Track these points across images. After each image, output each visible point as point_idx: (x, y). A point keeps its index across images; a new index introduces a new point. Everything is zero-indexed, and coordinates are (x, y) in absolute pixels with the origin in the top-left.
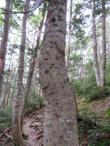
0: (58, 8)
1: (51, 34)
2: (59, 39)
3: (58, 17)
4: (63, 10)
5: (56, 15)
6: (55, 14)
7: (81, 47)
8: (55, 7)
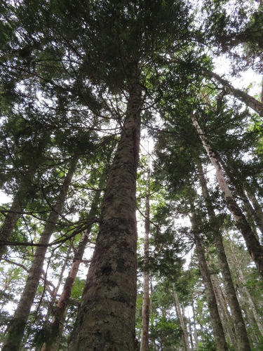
0: (119, 241)
1: (100, 308)
2: (118, 324)
3: (118, 262)
4: (128, 245)
5: (114, 258)
6: (112, 255)
7: (177, 299)
8: (112, 239)
